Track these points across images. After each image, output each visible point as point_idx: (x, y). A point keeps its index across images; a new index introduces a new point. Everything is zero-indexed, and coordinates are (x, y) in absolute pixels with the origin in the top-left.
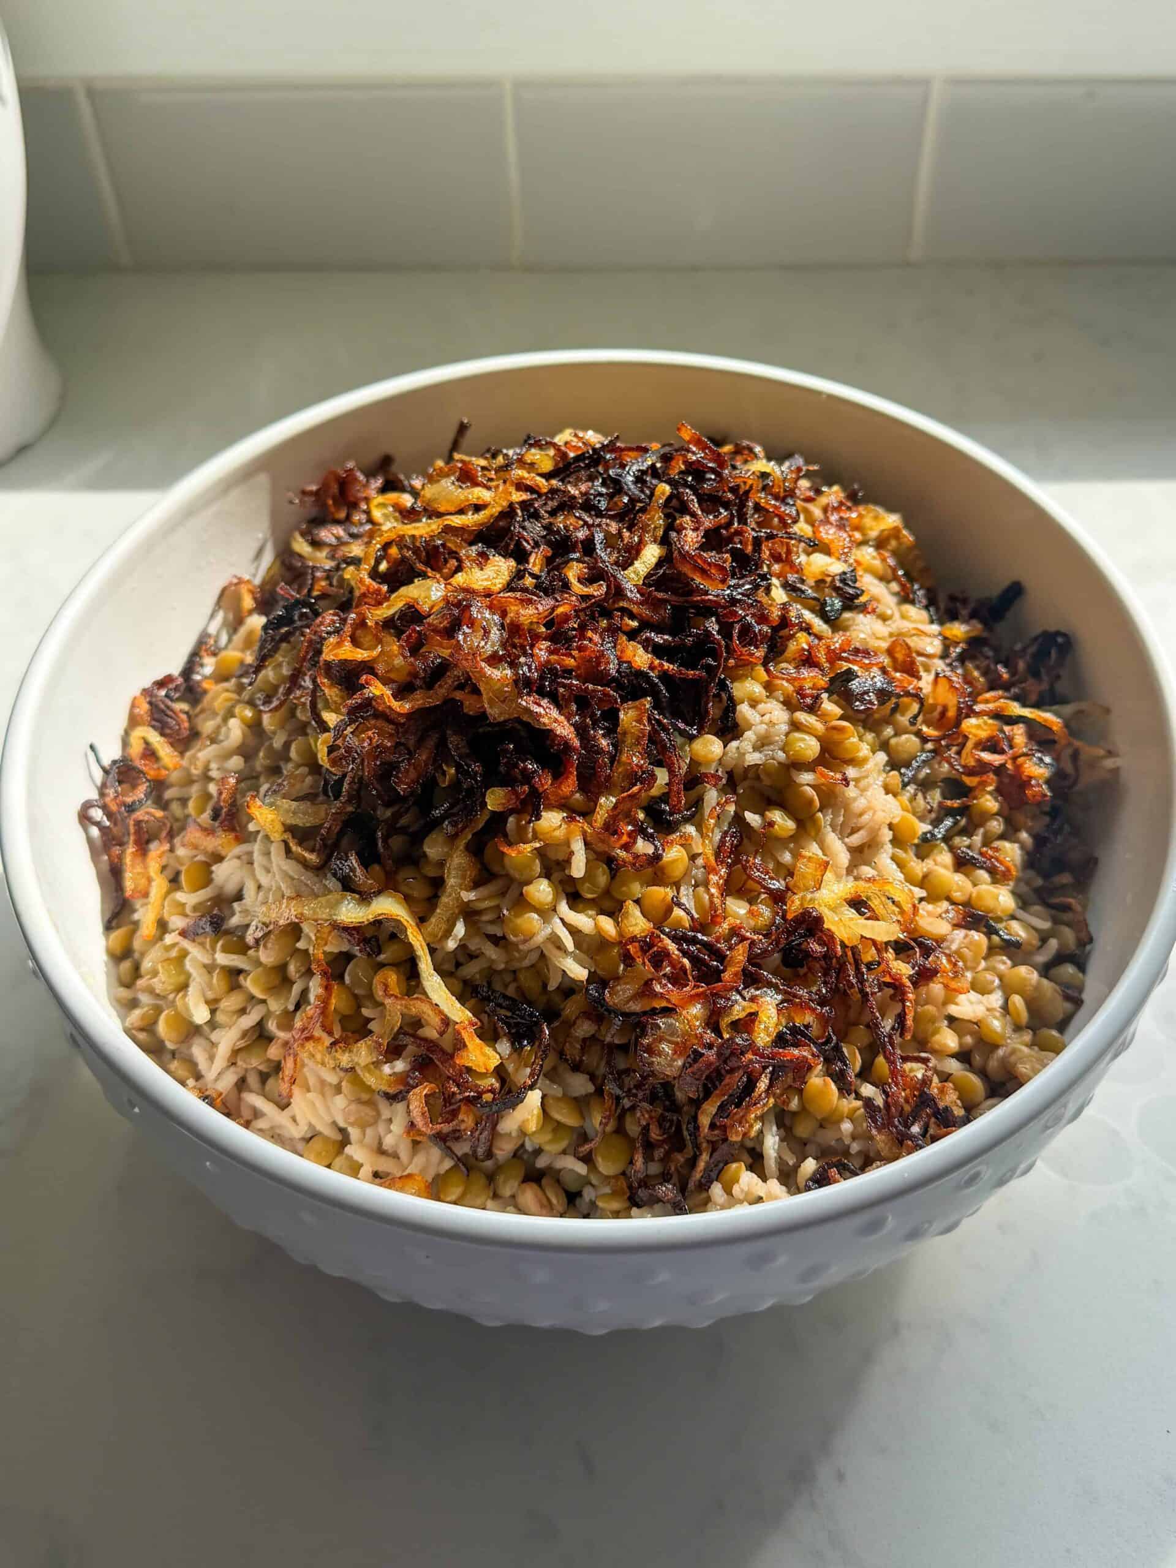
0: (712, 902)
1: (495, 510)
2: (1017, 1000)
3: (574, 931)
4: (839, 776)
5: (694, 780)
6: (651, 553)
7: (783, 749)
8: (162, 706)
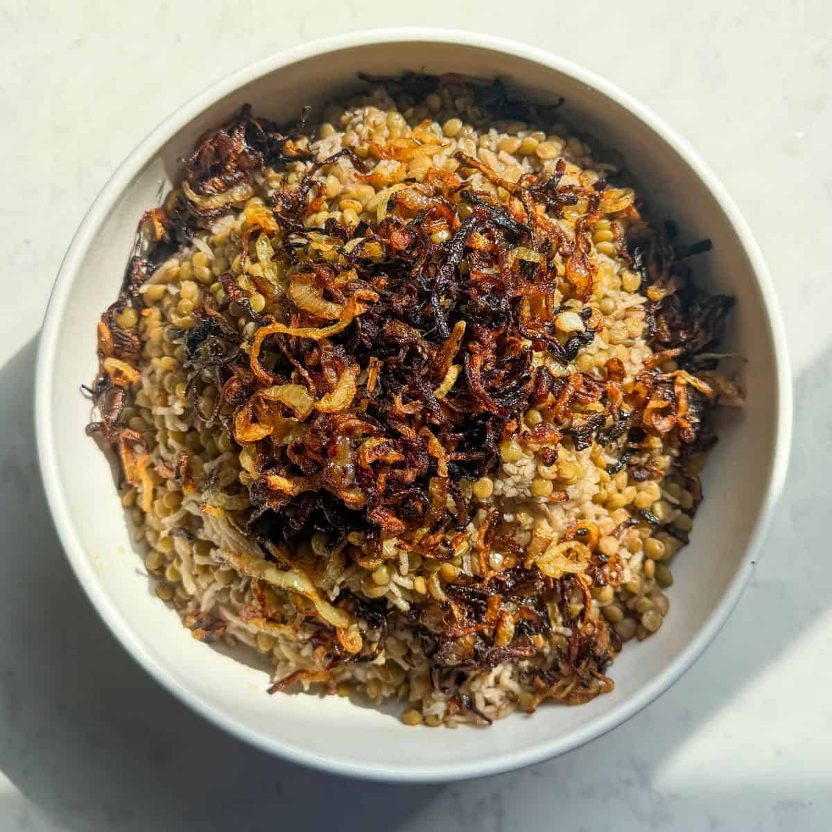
0: (481, 571)
1: (343, 325)
2: (650, 564)
3: (401, 588)
4: (563, 495)
5: (475, 506)
6: (452, 374)
7: (530, 488)
8: (120, 336)
